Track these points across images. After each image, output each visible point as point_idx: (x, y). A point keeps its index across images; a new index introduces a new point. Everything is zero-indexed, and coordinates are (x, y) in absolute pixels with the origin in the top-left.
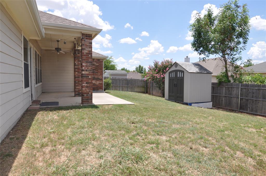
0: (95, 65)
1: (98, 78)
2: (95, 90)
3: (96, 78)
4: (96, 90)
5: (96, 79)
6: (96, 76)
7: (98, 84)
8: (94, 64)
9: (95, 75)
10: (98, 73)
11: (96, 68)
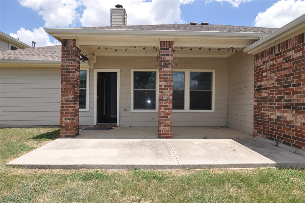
0: (292, 60)
1: (300, 104)
2: (289, 145)
3: (296, 102)
4: (294, 146)
5: (294, 108)
6: (295, 96)
7: (299, 125)
8: (290, 57)
9: (293, 93)
10: (300, 85)
11: (296, 70)
